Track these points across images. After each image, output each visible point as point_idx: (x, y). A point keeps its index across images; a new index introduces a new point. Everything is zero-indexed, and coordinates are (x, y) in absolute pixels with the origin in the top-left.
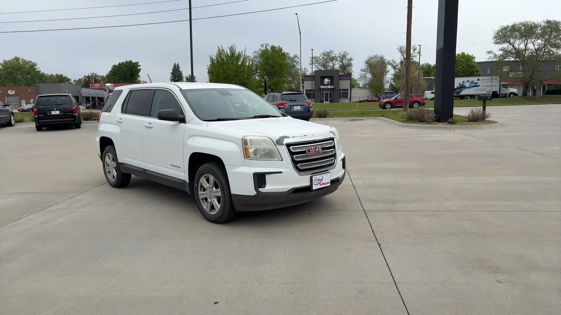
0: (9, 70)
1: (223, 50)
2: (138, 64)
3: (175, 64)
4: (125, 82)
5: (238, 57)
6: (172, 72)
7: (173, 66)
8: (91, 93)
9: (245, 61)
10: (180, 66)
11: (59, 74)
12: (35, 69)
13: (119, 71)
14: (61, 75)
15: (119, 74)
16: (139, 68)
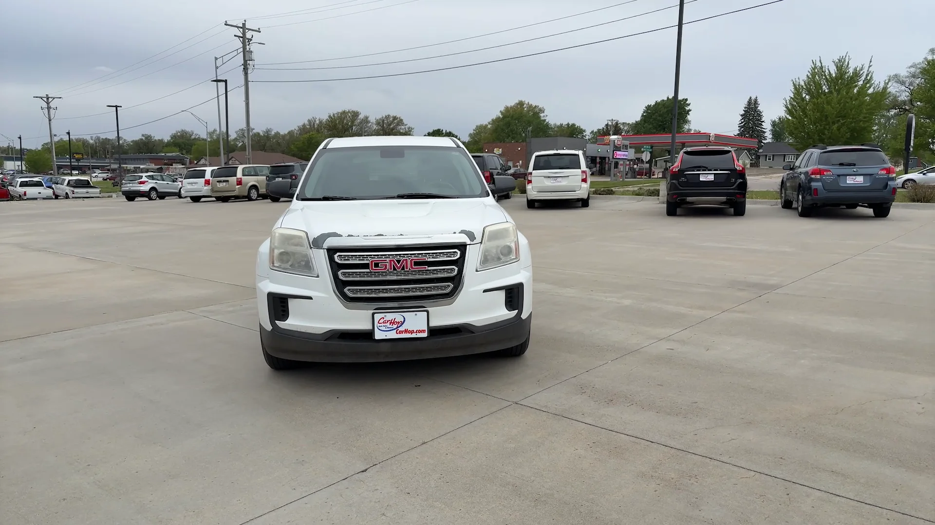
0: (507, 119)
1: (822, 67)
2: (687, 102)
3: (751, 98)
4: (661, 132)
5: (852, 78)
6: (743, 112)
7: (746, 102)
8: (599, 150)
9: (868, 85)
10: (759, 101)
11: (571, 123)
12: (540, 117)
13: (654, 114)
14: (573, 125)
15: (655, 119)
16: (687, 109)
